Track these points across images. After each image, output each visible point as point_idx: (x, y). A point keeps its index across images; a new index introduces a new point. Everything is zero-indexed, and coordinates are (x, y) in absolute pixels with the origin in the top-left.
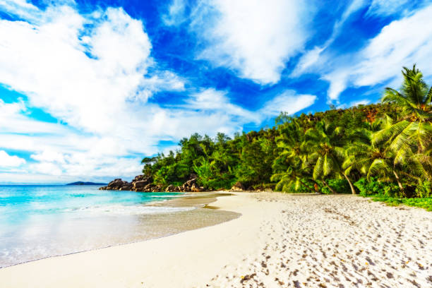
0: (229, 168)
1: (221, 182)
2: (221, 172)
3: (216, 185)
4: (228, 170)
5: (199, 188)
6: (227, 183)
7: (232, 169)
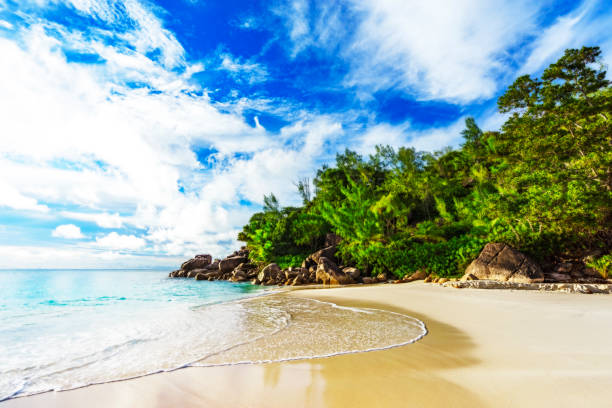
0: (441, 207)
1: (415, 251)
2: (413, 220)
3: (397, 262)
4: (437, 214)
5: (339, 272)
6: (438, 253)
7: (450, 209)
